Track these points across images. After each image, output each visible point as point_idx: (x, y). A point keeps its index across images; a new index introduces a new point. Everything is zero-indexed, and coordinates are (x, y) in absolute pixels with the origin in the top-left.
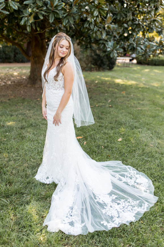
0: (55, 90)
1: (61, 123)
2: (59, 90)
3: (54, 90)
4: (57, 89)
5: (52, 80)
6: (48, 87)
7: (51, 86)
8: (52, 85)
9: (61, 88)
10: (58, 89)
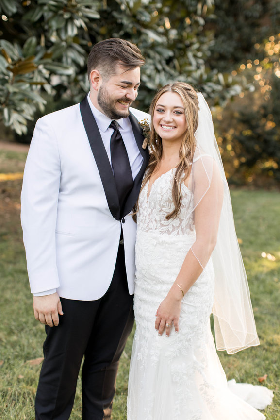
0: (166, 234)
1: (177, 330)
2: (178, 234)
3: (163, 232)
4: (170, 230)
5: (160, 206)
6: (146, 225)
7: (154, 222)
8: (158, 219)
9: (182, 229)
10: (175, 232)
